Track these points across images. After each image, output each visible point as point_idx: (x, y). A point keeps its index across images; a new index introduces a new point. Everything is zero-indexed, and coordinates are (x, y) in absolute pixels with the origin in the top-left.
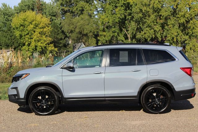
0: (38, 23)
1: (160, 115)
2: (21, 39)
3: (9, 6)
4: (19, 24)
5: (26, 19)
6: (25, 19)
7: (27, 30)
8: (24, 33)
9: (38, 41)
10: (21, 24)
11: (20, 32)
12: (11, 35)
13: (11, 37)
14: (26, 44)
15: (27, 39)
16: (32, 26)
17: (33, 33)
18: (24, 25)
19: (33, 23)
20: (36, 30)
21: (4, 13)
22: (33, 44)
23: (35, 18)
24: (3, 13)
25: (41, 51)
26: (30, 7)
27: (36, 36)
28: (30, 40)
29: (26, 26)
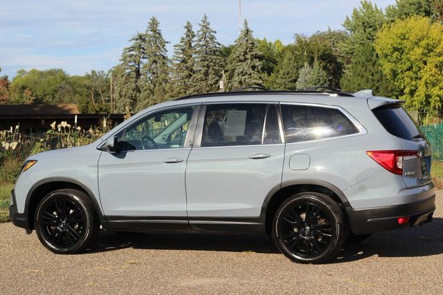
0: (434, 44)
1: (313, 265)
2: (394, 79)
3: (376, 6)
4: (389, 46)
5: (407, 35)
6: (404, 36)
7: (409, 60)
8: (400, 66)
9: (434, 85)
10: (395, 45)
11: (394, 64)
12: (373, 71)
13: (373, 75)
14: (407, 90)
15: (407, 80)
16: (419, 51)
17: (422, 65)
18: (401, 48)
19: (423, 43)
20: (429, 60)
21: (364, 23)
22: (421, 92)
23: (425, 33)
24: (361, 24)
25: (439, 107)
26: (421, 7)
27: (428, 73)
28: (414, 83)
29: (406, 51)
